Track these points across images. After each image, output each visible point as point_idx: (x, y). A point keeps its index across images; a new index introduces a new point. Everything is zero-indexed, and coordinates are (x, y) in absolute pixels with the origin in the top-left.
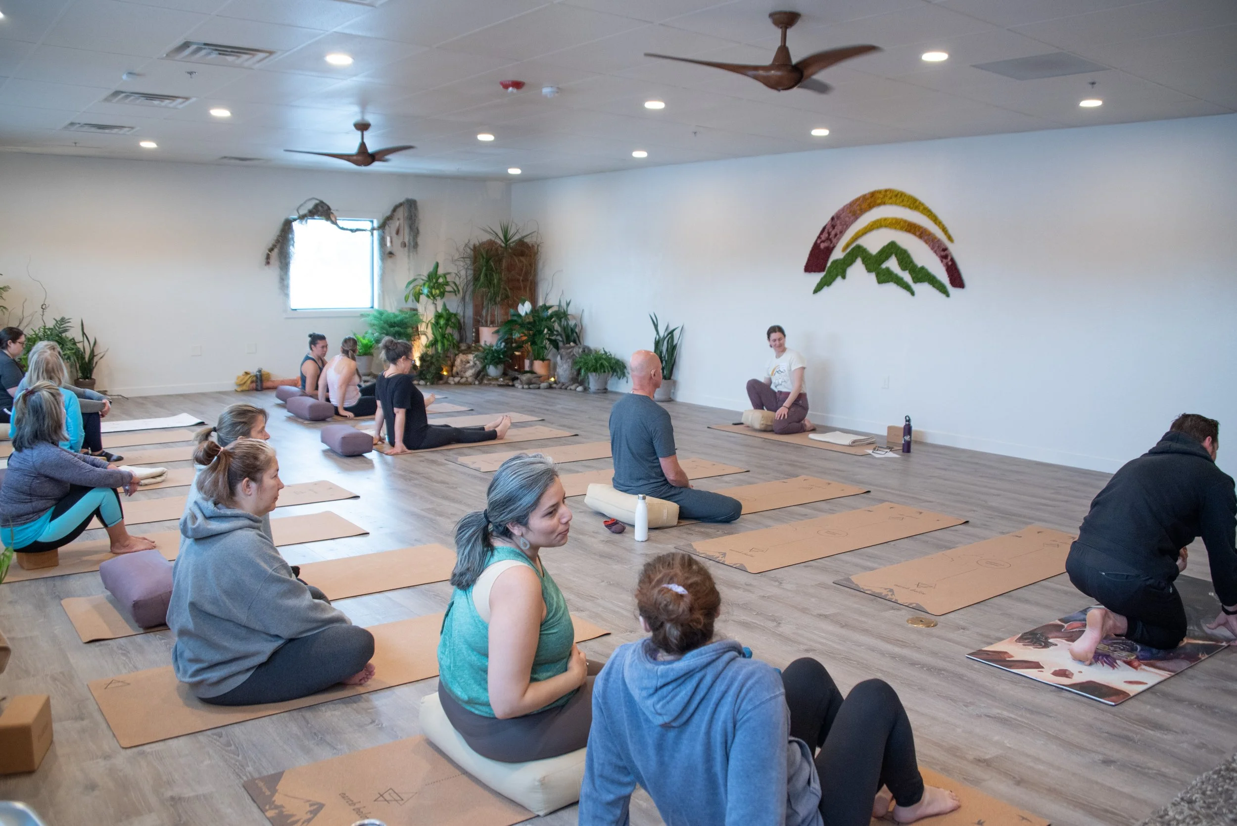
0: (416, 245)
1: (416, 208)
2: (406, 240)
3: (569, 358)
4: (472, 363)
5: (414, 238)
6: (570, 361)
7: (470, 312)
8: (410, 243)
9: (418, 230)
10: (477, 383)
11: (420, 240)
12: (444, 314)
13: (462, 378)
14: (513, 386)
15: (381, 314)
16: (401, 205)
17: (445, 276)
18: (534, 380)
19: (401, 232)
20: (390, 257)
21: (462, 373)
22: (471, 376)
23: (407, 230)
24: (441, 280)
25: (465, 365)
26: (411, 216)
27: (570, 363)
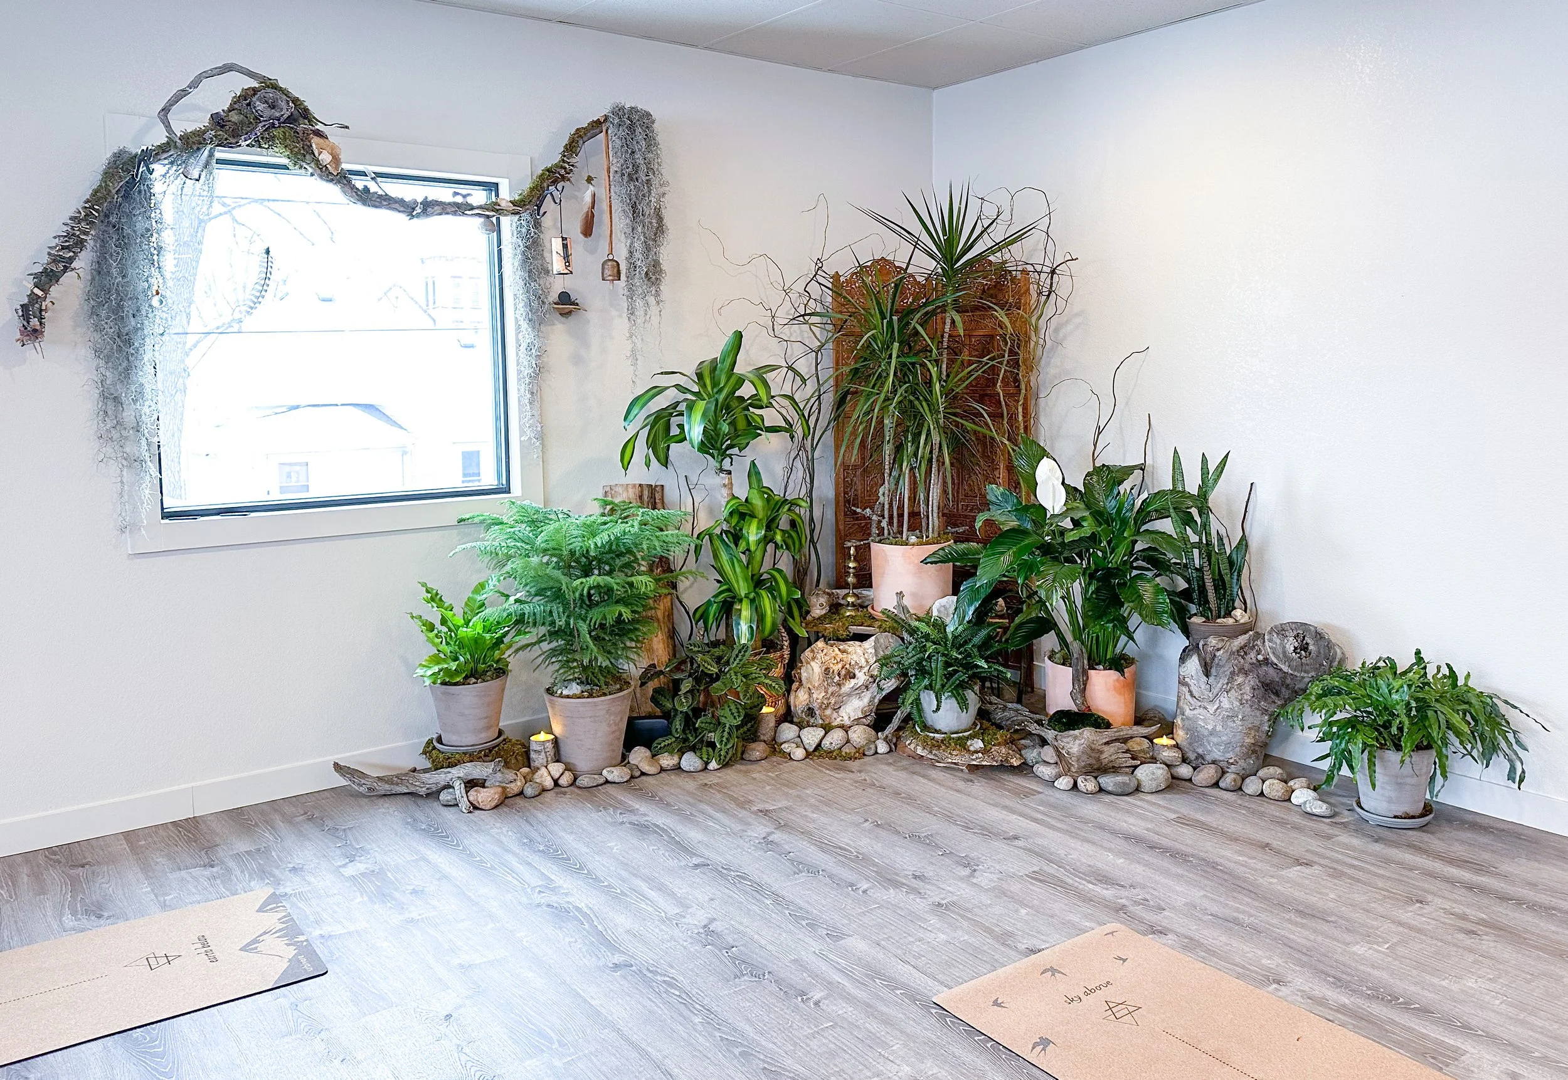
0: (654, 274)
1: (650, 140)
2: (621, 254)
3: (1243, 671)
4: (861, 678)
5: (648, 249)
6: (1247, 684)
7: (826, 486)
8: (633, 266)
9: (660, 219)
10: (882, 747)
11: (667, 255)
12: (758, 502)
13: (827, 728)
14: (1025, 769)
15: (536, 522)
16: (597, 125)
17: (761, 372)
18: (1109, 754)
19: (601, 228)
20: (566, 314)
21: (828, 712)
22: (858, 721)
23: (621, 222)
24: (746, 391)
25: (839, 685)
26: (636, 167)
27: (1247, 689)
